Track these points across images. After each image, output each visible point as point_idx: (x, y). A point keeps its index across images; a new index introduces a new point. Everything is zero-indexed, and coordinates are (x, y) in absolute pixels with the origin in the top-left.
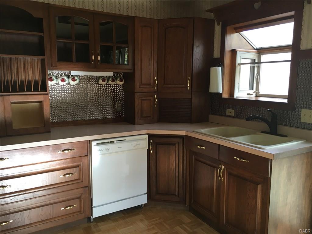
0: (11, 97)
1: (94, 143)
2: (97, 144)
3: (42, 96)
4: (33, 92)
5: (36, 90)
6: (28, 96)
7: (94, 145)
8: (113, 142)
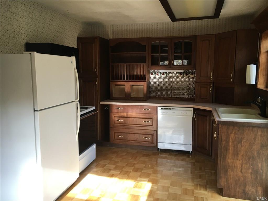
0: (131, 82)
1: (159, 108)
2: (161, 108)
3: (143, 82)
4: (141, 80)
5: (142, 79)
6: (138, 82)
7: (159, 109)
8: (170, 109)
